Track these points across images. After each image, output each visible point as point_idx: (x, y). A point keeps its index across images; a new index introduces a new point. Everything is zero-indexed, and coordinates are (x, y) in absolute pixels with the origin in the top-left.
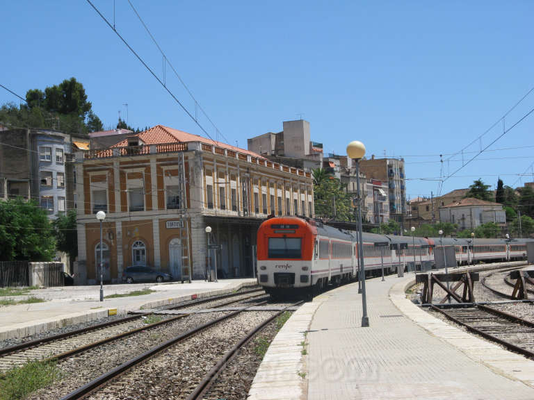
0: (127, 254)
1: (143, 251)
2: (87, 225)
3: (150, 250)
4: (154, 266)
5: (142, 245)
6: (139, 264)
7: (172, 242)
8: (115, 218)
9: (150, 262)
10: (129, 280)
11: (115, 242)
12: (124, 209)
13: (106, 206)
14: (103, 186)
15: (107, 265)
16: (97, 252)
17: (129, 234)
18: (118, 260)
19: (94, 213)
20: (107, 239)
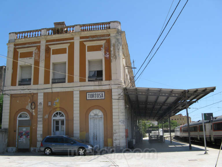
0: (46, 123)
1: (63, 122)
2: (12, 96)
3: (70, 120)
4: (73, 137)
5: (62, 116)
6: (58, 134)
7: (92, 113)
8: (38, 89)
9: (70, 132)
10: (48, 151)
11: (37, 113)
12: (46, 82)
13: (30, 79)
14: (30, 61)
15: (27, 134)
16: (19, 121)
17: (50, 104)
18: (38, 129)
19: (19, 85)
20: (29, 109)
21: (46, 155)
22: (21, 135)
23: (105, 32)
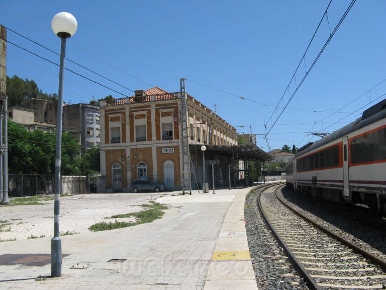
0: (133, 170)
1: (145, 169)
2: (107, 151)
3: (150, 168)
4: (153, 180)
5: (145, 165)
6: (142, 178)
7: (166, 163)
8: (126, 146)
9: (150, 177)
10: (135, 190)
11: (126, 165)
12: (132, 140)
13: (120, 138)
14: (118, 124)
15: (120, 179)
16: (114, 170)
17: (135, 157)
18: (128, 175)
19: (112, 143)
20: (120, 161)
21: (134, 192)
22: (115, 180)
23: (173, 101)
